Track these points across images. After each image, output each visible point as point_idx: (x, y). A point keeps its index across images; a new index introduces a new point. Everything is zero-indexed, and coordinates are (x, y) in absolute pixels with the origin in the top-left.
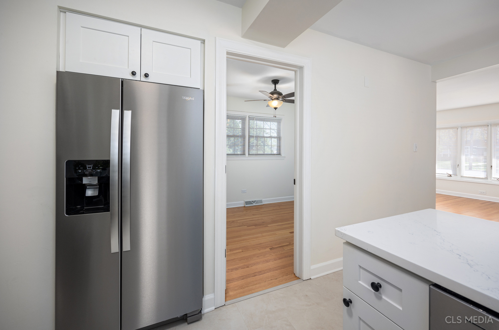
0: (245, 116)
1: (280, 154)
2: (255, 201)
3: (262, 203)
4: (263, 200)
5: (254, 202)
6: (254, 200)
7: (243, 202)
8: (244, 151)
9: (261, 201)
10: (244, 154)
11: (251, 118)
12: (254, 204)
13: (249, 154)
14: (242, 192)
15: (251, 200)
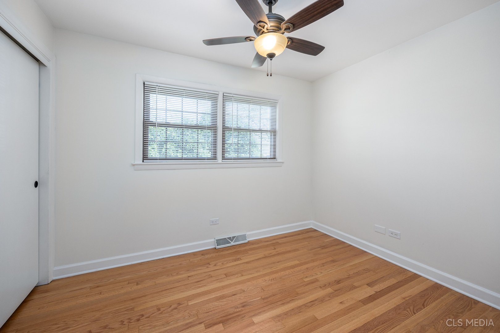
0: (217, 93)
1: (274, 158)
2: (234, 237)
3: (246, 240)
4: (248, 233)
5: (231, 239)
6: (231, 236)
7: (213, 240)
8: (215, 153)
9: (244, 237)
10: (215, 158)
11: (226, 98)
12: (232, 243)
13: (223, 158)
14: (211, 224)
15: (226, 236)
